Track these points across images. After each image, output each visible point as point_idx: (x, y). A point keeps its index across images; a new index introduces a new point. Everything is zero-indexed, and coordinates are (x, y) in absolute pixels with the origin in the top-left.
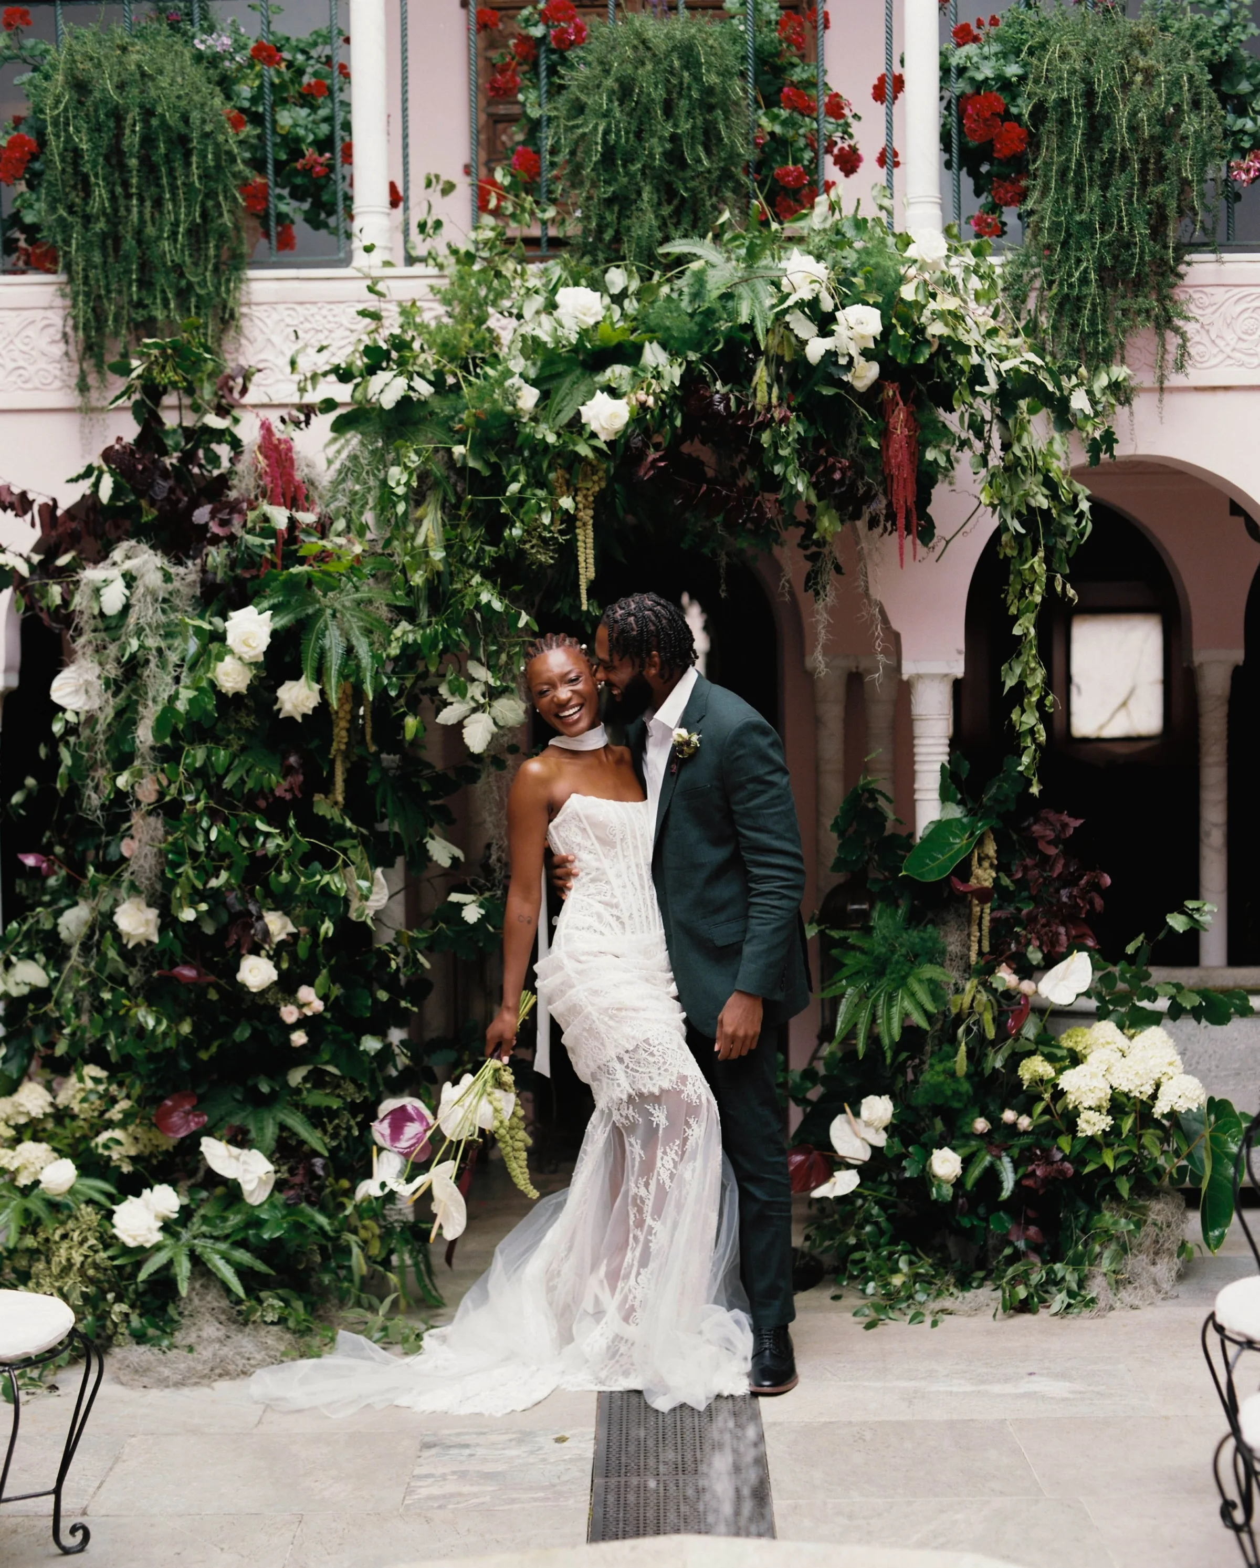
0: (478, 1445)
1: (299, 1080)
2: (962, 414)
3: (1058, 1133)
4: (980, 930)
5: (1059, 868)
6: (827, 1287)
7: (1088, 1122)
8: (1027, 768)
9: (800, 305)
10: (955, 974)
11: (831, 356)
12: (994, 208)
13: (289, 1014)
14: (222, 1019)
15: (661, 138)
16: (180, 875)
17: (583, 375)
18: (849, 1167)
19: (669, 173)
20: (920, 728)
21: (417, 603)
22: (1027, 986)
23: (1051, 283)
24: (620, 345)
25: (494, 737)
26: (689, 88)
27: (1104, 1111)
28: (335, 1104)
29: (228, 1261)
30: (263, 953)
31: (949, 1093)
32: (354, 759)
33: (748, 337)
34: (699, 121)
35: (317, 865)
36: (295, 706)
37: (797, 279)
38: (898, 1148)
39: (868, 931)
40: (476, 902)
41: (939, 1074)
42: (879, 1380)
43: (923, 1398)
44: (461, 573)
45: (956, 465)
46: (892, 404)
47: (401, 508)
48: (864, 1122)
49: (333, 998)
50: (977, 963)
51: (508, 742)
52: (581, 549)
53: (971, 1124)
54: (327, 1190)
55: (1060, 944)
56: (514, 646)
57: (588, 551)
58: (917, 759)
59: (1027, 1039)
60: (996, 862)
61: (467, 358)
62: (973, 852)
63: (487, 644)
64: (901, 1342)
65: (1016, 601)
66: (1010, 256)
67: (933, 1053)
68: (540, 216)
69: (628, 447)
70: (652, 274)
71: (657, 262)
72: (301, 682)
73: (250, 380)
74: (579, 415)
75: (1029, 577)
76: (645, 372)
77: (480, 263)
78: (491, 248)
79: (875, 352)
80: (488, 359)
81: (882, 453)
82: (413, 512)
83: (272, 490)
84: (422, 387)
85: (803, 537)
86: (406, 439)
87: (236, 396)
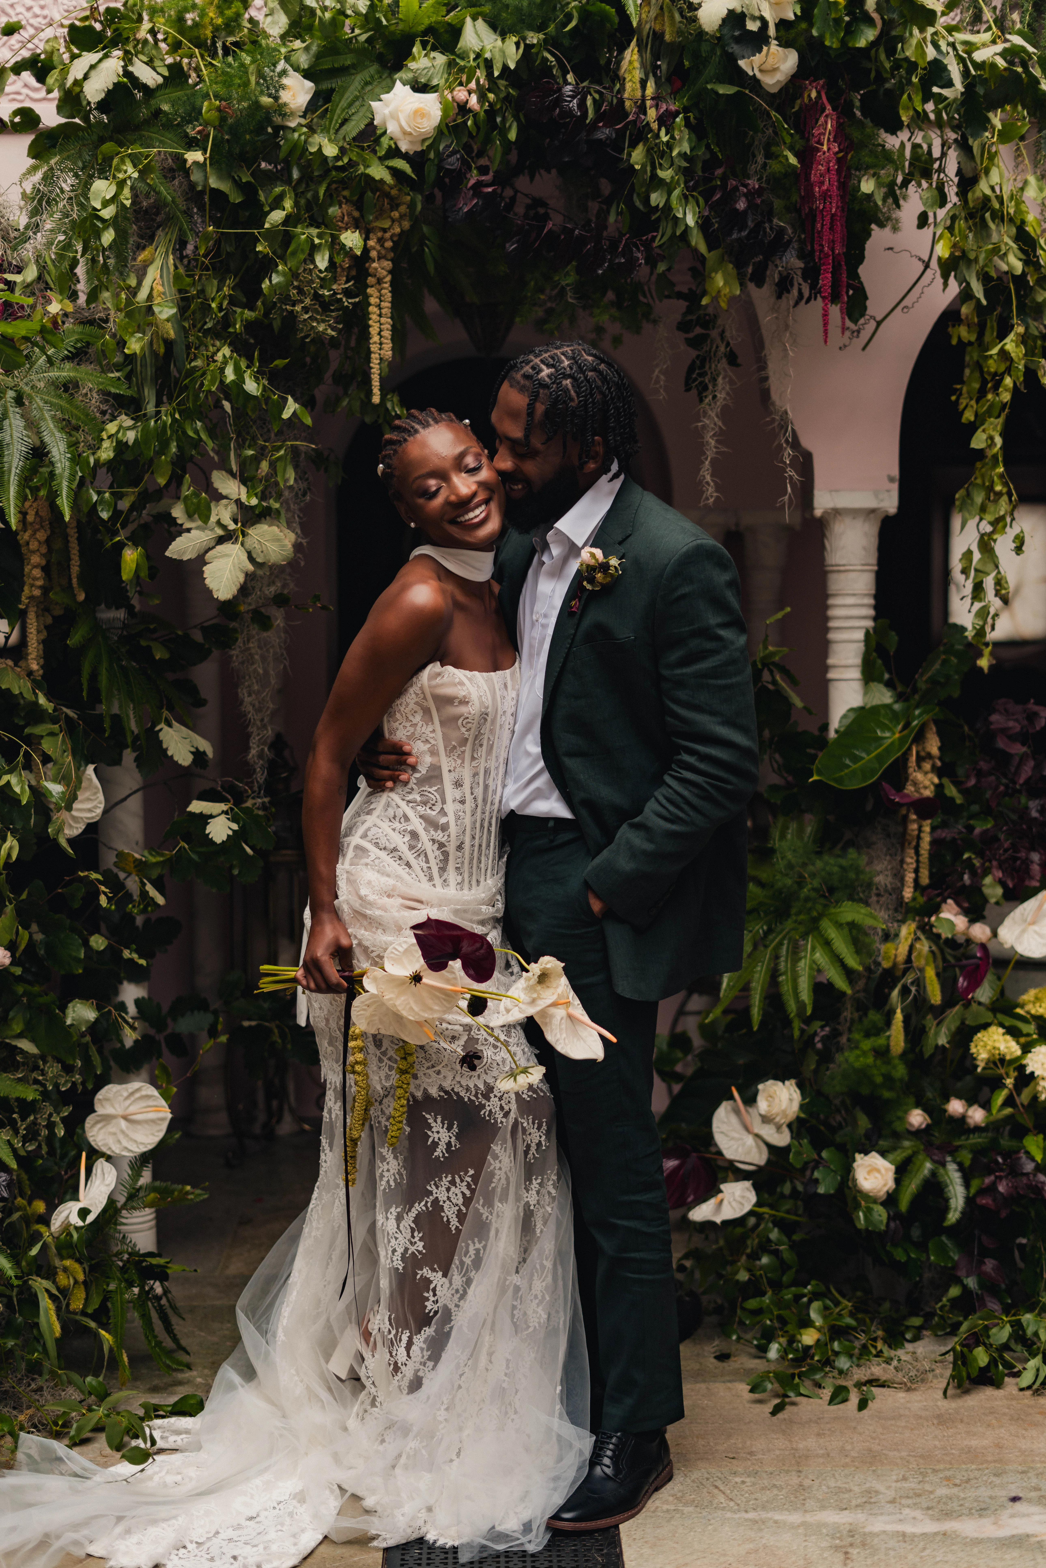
4: (917, 854)
5: (1026, 772)
6: (709, 1338)
8: (978, 633)
10: (883, 914)
11: (735, 18)
17: (380, 72)
18: (741, 1175)
20: (838, 583)
21: (141, 389)
22: (980, 932)
25: (249, 577)
28: (30, 1094)
31: (879, 1080)
32: (58, 612)
33: (614, 12)
38: (807, 1151)
39: (766, 855)
40: (226, 813)
41: (864, 1053)
42: (796, 1509)
43: (864, 1544)
44: (202, 343)
45: (901, 202)
46: (816, 109)
47: (108, 237)
48: (761, 1115)
49: (23, 947)
50: (914, 899)
51: (272, 589)
52: (374, 317)
53: (903, 1119)
54: (16, 1216)
55: (1032, 878)
56: (278, 449)
57: (383, 320)
58: (831, 624)
59: (980, 1003)
60: (939, 763)
61: (214, 43)
62: (909, 749)
63: (240, 447)
64: (819, 1435)
65: (973, 403)
67: (853, 1023)
69: (440, 166)
74: (372, 119)
75: (995, 367)
76: (464, 59)
79: (793, 33)
80: (246, 46)
81: (804, 172)
82: (134, 255)
84: (147, 75)
85: (686, 314)
86: (120, 143)
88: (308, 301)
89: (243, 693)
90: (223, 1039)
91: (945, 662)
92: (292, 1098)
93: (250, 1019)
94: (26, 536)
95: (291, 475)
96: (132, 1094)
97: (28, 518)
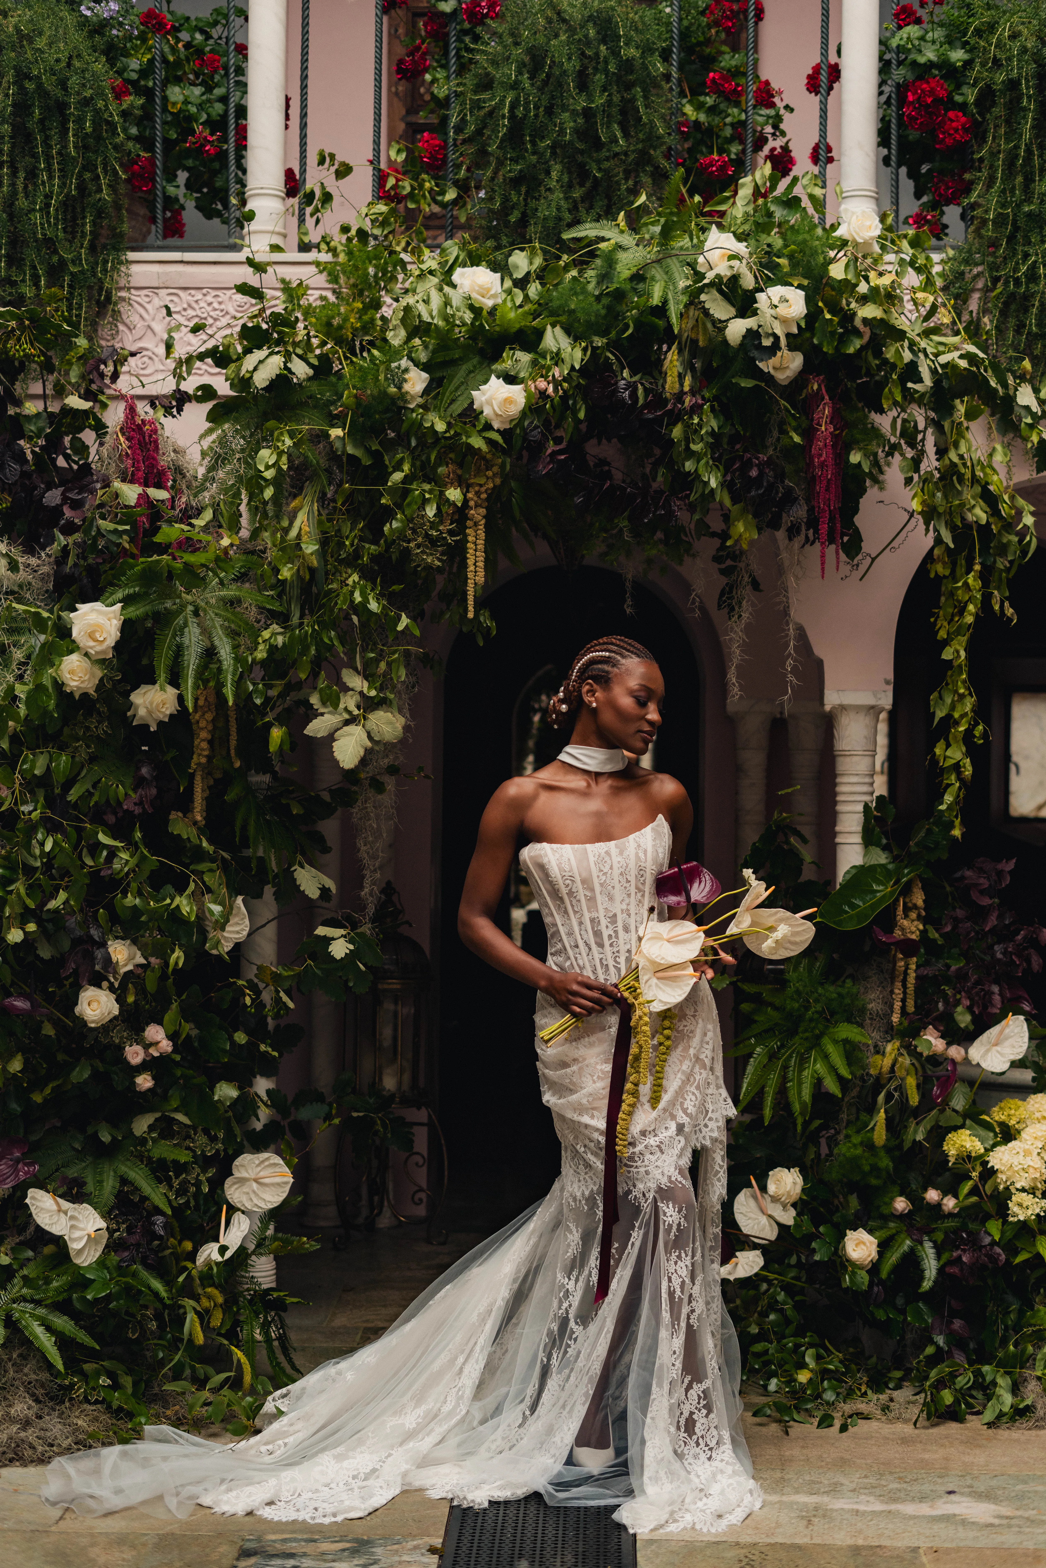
0: (305, 1555)
1: (145, 1128)
2: (894, 420)
3: (988, 1217)
4: (904, 986)
5: (992, 921)
7: (1020, 1205)
8: (949, 807)
9: (717, 284)
10: (875, 1035)
11: (752, 335)
12: (936, 205)
13: (135, 1054)
14: (60, 1057)
15: (574, 113)
16: (11, 892)
17: (480, 363)
18: (755, 1247)
19: (582, 152)
20: (844, 765)
21: (289, 604)
22: (955, 1052)
23: (995, 280)
24: (521, 332)
25: (368, 751)
26: (606, 62)
27: (1039, 1195)
28: (184, 1157)
29: (49, 1329)
30: (105, 984)
31: (867, 1168)
32: (218, 775)
33: (661, 323)
34: (616, 99)
35: (170, 889)
36: (150, 712)
37: (714, 256)
38: (808, 1227)
40: (345, 936)
41: (855, 1146)
42: (775, 1493)
43: (824, 1516)
44: (337, 570)
45: (886, 468)
46: (817, 397)
47: (268, 493)
48: (771, 1197)
49: (183, 1037)
50: (901, 1023)
51: (386, 760)
52: (471, 551)
53: (890, 1204)
54: (168, 1252)
55: (993, 1006)
56: (394, 653)
57: (478, 554)
58: (839, 798)
59: (954, 1110)
60: (923, 913)
61: (353, 340)
62: (897, 900)
63: (364, 650)
64: (804, 1447)
65: (945, 624)
66: (951, 253)
67: (849, 1123)
68: (439, 198)
69: (525, 437)
70: (560, 258)
71: (565, 247)
72: (157, 686)
73: (122, 364)
74: (472, 403)
75: (961, 595)
76: (545, 358)
77: (372, 242)
78: (384, 224)
79: (799, 340)
80: (378, 343)
81: (805, 449)
82: (288, 504)
83: (133, 474)
84: (301, 370)
85: (718, 550)
86: (279, 420)
87: (107, 381)
88: (420, 539)
89: (360, 843)
90: (336, 1121)
91: (929, 832)
92: (391, 1196)
93: (358, 1111)
94: (197, 716)
95: (403, 673)
96: (262, 1162)
97: (201, 702)
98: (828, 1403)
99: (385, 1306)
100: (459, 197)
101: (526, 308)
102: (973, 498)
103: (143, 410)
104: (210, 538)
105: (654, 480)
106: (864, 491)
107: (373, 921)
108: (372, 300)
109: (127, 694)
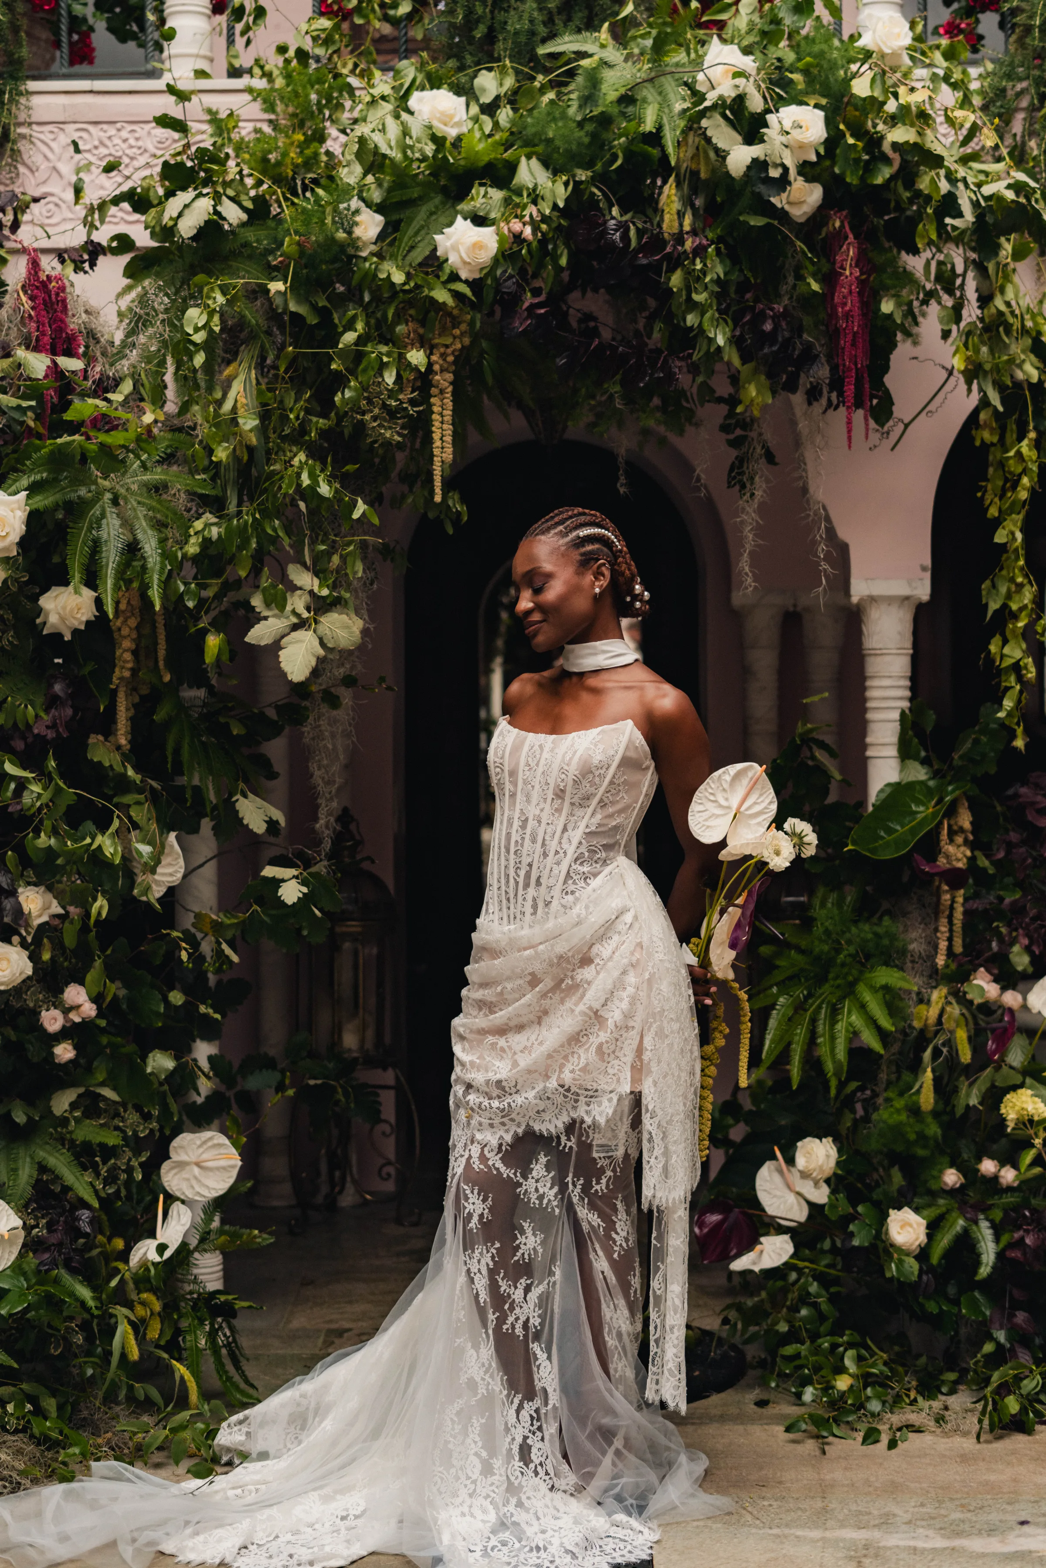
1: (66, 1106)
2: (928, 264)
4: (951, 923)
6: (751, 1387)
8: (1010, 714)
9: (720, 106)
10: (918, 980)
11: (758, 166)
12: (970, 12)
13: (52, 1020)
17: (443, 203)
18: (781, 1230)
20: (873, 666)
21: (224, 490)
22: (1011, 999)
23: (1043, 97)
24: (491, 165)
25: (320, 661)
28: (112, 1139)
30: (16, 939)
31: (912, 1137)
32: (145, 691)
33: (655, 152)
35: (90, 826)
36: (62, 619)
37: (716, 73)
38: (844, 1207)
39: (808, 923)
40: (296, 877)
41: (898, 1111)
42: (817, 1528)
43: (876, 1556)
44: (280, 449)
45: (920, 319)
46: (839, 237)
47: (199, 359)
48: (800, 1171)
49: (109, 999)
50: (947, 966)
51: (342, 670)
52: (437, 424)
53: (939, 1177)
54: (95, 1252)
56: (349, 544)
57: (445, 426)
58: (869, 704)
59: (1011, 1067)
60: (971, 837)
61: (294, 179)
62: (941, 823)
63: (313, 542)
64: (846, 1469)
65: (997, 500)
66: (990, 66)
67: (889, 1084)
68: (392, 12)
69: (497, 290)
70: (533, 78)
71: (538, 65)
72: (71, 588)
73: (23, 212)
74: (435, 249)
75: (1014, 467)
76: (520, 195)
77: (313, 65)
78: (327, 42)
79: (818, 169)
80: (323, 181)
81: (827, 297)
82: (221, 372)
83: (37, 340)
84: (233, 214)
85: (727, 417)
86: (210, 274)
87: (6, 232)
88: (376, 411)
89: (313, 767)
90: (291, 1092)
91: (976, 742)
92: (355, 1170)
93: (315, 1078)
94: (118, 623)
95: (359, 567)
96: (205, 1142)
97: (123, 606)
98: (873, 1415)
99: (350, 1302)
100: (415, 11)
101: (497, 137)
102: (1023, 351)
103: (49, 265)
104: (129, 416)
105: (649, 337)
106: (895, 346)
107: (329, 857)
108: (315, 132)
109: (36, 598)
